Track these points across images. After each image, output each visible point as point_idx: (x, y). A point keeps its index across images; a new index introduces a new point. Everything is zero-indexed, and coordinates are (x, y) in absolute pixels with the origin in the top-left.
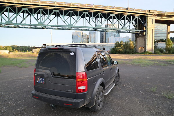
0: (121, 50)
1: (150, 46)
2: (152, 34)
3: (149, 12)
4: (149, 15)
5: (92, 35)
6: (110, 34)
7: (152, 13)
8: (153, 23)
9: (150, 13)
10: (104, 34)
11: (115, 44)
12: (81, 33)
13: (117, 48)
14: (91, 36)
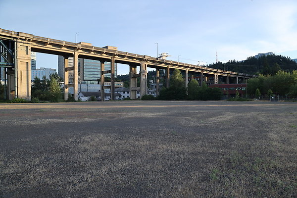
1: (23, 89)
2: (28, 70)
3: (18, 35)
4: (19, 40)
7: (24, 38)
8: (27, 54)
9: (20, 37)
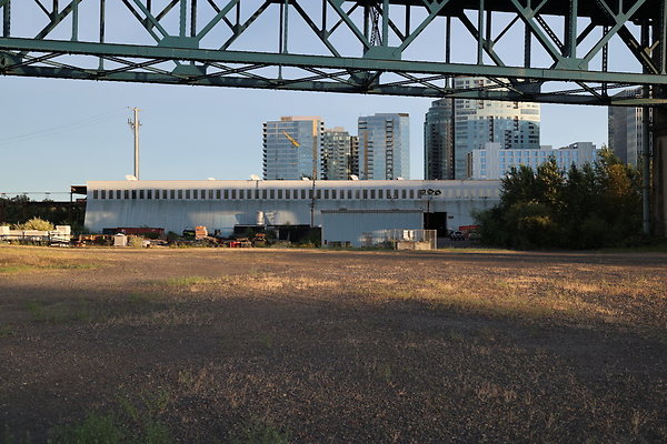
0: (544, 220)
5: (379, 138)
6: (482, 132)
10: (446, 134)
11: (507, 183)
12: (315, 125)
13: (517, 206)
14: (369, 145)
